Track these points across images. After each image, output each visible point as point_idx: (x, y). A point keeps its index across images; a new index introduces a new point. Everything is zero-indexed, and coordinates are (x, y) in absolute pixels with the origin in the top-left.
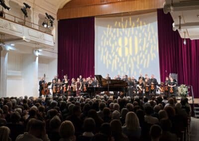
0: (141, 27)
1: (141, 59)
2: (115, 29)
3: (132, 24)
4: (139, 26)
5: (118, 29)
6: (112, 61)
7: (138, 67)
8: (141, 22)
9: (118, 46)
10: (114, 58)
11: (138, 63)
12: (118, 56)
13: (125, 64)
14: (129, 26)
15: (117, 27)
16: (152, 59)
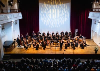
0: (61, 5)
1: (60, 20)
2: (48, 5)
3: (56, 3)
4: (60, 4)
5: (49, 5)
6: (46, 20)
7: (59, 24)
8: (61, 2)
9: (49, 13)
10: (47, 19)
11: (59, 22)
12: (49, 18)
13: (53, 22)
14: (55, 4)
15: (49, 4)
16: (66, 21)
